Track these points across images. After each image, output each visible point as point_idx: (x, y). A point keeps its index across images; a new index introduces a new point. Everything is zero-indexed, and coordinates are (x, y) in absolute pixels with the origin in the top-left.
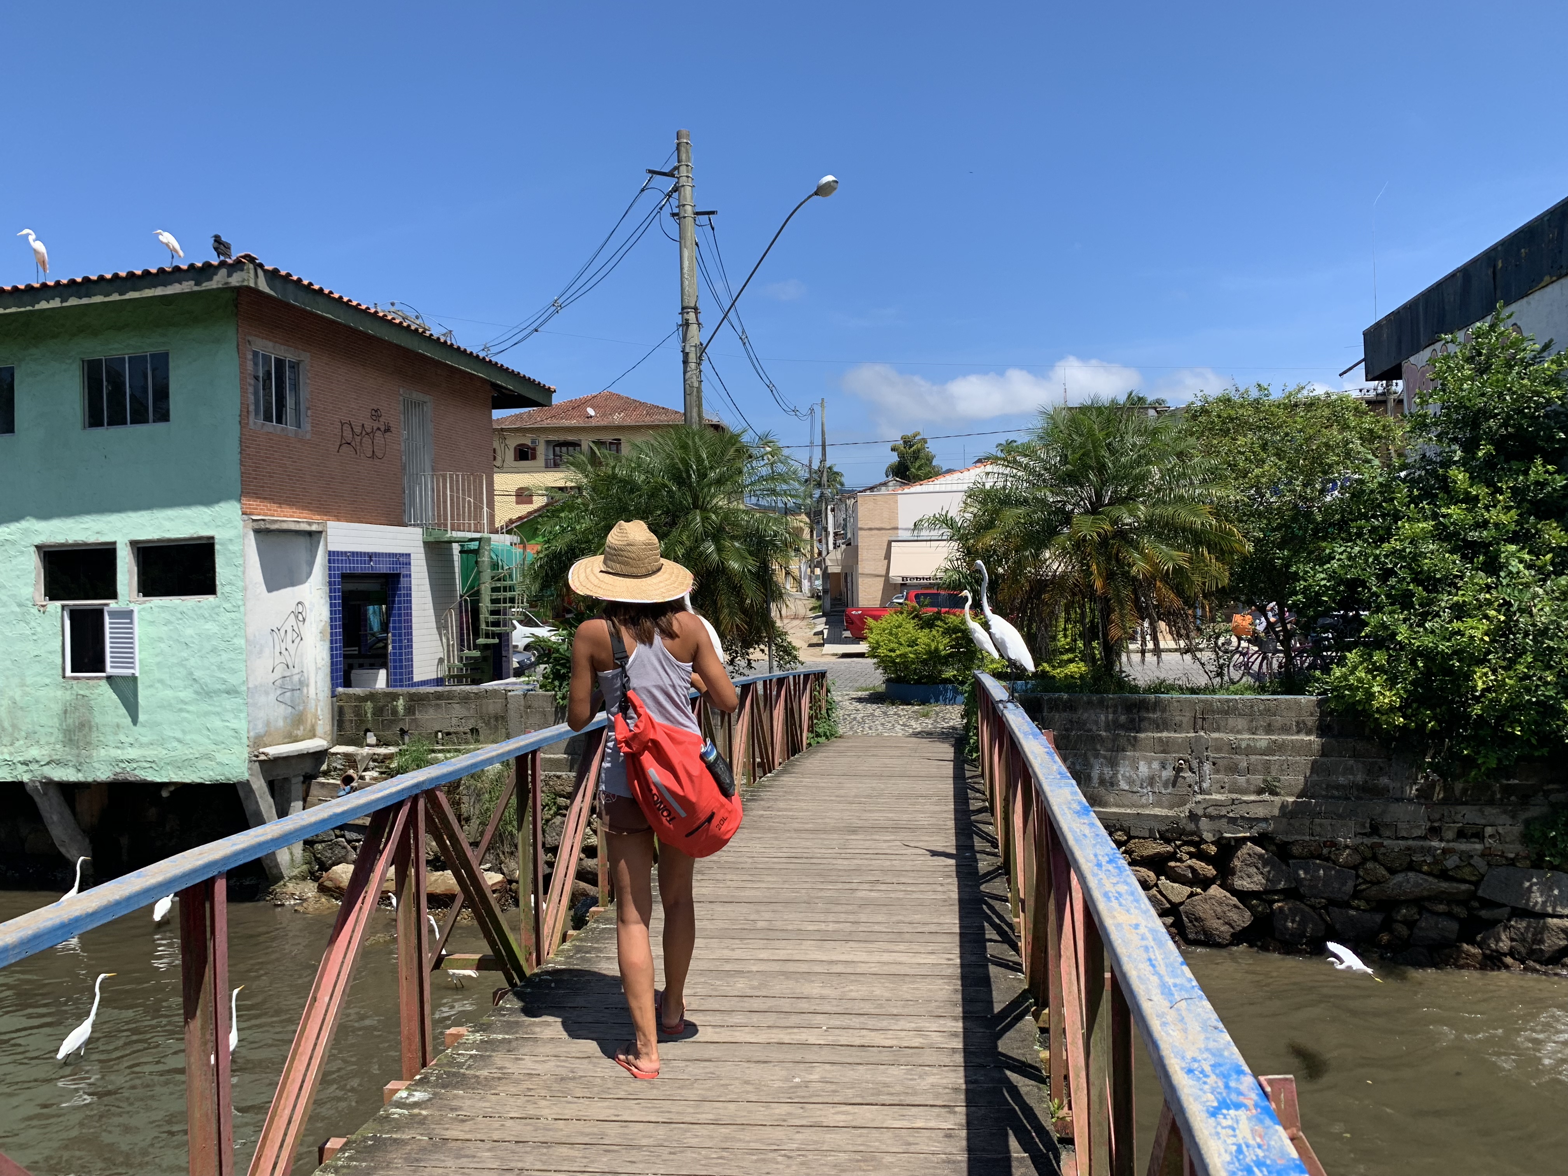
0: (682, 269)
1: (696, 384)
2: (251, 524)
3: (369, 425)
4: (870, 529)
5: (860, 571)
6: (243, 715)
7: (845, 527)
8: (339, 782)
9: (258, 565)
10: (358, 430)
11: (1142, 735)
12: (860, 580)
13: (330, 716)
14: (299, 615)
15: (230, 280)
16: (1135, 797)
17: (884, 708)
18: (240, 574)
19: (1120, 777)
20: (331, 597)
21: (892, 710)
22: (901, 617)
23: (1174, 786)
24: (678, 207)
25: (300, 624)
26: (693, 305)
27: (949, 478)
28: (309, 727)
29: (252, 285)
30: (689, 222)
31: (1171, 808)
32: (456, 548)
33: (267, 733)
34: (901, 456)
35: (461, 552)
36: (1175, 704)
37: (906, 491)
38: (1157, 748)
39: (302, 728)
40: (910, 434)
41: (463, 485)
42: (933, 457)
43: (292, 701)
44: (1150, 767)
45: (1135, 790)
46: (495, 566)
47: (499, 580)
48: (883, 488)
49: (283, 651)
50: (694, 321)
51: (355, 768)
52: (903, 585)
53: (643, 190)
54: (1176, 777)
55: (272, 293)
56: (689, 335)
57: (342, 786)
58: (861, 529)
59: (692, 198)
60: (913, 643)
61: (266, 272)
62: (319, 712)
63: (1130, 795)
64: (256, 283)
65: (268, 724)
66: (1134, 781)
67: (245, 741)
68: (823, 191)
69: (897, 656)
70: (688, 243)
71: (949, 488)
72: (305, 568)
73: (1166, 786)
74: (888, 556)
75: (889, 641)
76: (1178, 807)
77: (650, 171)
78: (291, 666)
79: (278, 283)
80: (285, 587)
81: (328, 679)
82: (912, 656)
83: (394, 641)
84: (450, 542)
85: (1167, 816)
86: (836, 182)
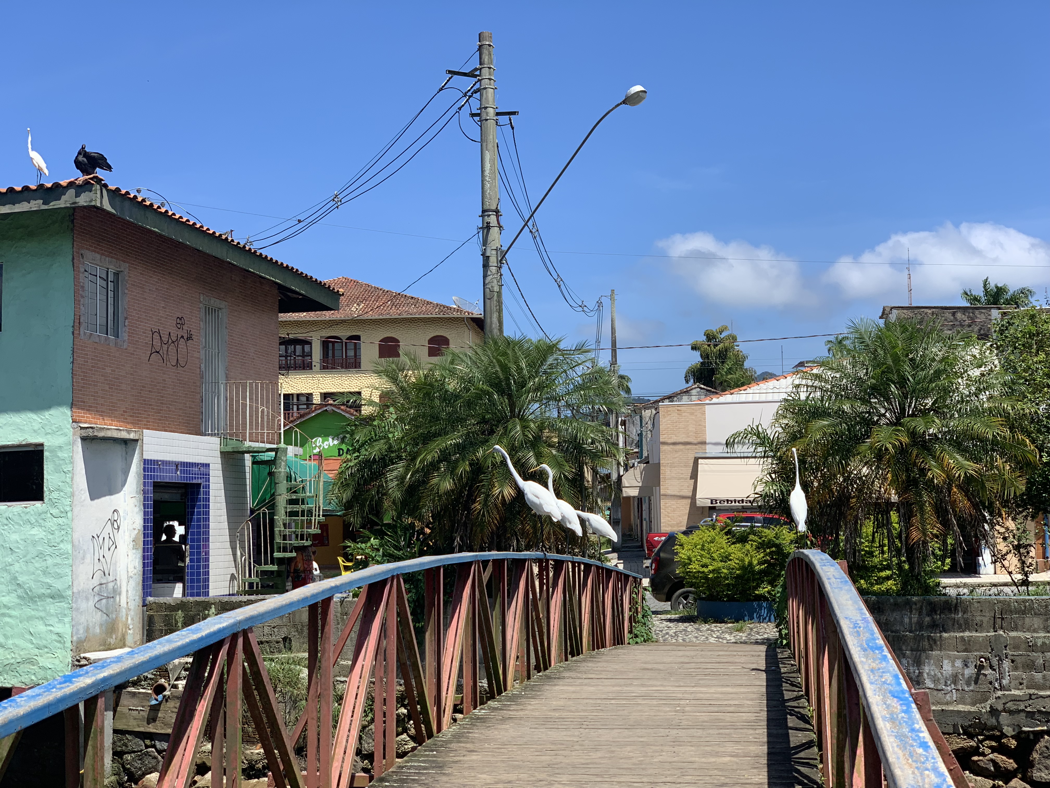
0: (483, 171)
1: (496, 289)
2: (79, 432)
3: (175, 333)
4: (674, 444)
5: (662, 492)
6: (67, 620)
7: (639, 444)
8: (150, 691)
9: (84, 471)
10: (165, 339)
11: (945, 635)
12: (662, 502)
13: (141, 626)
14: (114, 523)
15: (78, 200)
16: (940, 694)
17: (696, 626)
18: (68, 480)
19: (925, 675)
20: (144, 505)
21: (705, 627)
22: (713, 533)
23: (976, 683)
24: (480, 109)
25: (115, 531)
26: (494, 208)
27: (763, 386)
28: (120, 634)
29: (99, 205)
30: (491, 123)
31: (973, 704)
32: (248, 458)
33: (86, 639)
34: (705, 356)
35: (254, 463)
36: (976, 605)
37: (715, 400)
38: (961, 647)
39: (114, 637)
40: (714, 328)
41: (262, 395)
42: (745, 358)
43: (107, 609)
44: (953, 666)
45: (939, 688)
46: (289, 478)
47: (295, 492)
48: (685, 398)
49: (101, 558)
50: (495, 223)
51: (167, 678)
52: (712, 509)
53: (441, 89)
54: (978, 674)
55: (114, 211)
56: (490, 238)
57: (154, 696)
58: (664, 443)
59: (494, 101)
60: (726, 558)
61: (109, 191)
62: (129, 621)
63: (935, 693)
64: (101, 203)
65: (87, 629)
66: (939, 679)
67: (69, 645)
68: (631, 100)
69: (710, 572)
70: (490, 146)
71: (763, 398)
72: (120, 477)
73: (968, 684)
74: (694, 475)
75: (702, 556)
76: (980, 703)
77: (450, 72)
78: (107, 573)
79: (118, 200)
80: (105, 496)
81: (140, 587)
82: (725, 571)
83: (192, 554)
84: (243, 453)
85: (970, 712)
86: (645, 92)
